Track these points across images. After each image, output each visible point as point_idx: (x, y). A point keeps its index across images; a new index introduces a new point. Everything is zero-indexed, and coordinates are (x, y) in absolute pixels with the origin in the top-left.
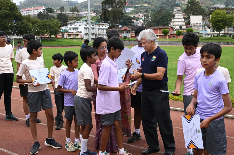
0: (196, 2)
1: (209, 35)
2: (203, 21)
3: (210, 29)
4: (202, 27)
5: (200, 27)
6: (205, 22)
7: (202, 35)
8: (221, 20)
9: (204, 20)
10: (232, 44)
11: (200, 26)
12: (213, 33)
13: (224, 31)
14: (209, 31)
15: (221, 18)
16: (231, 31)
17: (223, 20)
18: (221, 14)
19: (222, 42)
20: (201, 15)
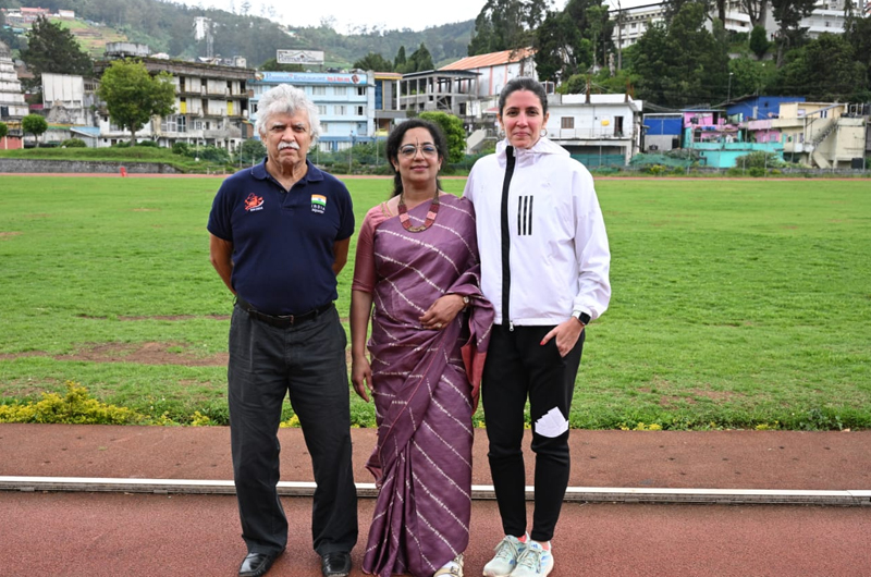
0: (61, 29)
1: (106, 141)
2: (87, 95)
3: (108, 123)
4: (86, 113)
5: (77, 114)
6: (91, 98)
7: (83, 139)
8: (136, 95)
9: (88, 91)
10: (173, 170)
11: (79, 110)
12: (119, 133)
13: (152, 129)
14: (105, 127)
15: (133, 88)
16: (174, 130)
17: (139, 93)
18: (132, 74)
19: (142, 163)
20: (80, 74)
